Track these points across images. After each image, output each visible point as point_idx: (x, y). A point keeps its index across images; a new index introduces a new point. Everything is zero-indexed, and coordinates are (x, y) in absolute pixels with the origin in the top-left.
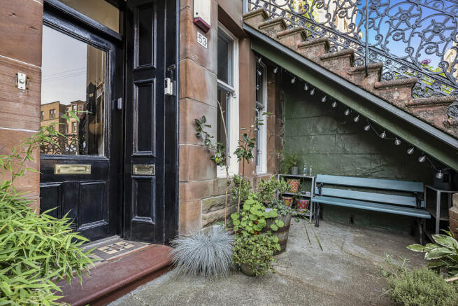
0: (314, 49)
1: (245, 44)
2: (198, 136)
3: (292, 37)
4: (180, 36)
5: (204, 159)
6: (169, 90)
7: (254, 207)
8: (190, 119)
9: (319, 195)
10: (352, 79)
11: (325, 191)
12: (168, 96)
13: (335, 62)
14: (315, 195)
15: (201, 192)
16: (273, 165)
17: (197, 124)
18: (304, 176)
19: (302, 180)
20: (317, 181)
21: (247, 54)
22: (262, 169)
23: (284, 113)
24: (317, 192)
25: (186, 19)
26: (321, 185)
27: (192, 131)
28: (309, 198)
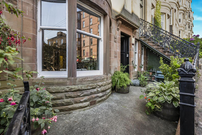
0: (155, 46)
1: (139, 42)
2: (132, 64)
3: (151, 43)
4: (130, 47)
5: (133, 68)
6: (127, 56)
7: (142, 76)
8: (131, 61)
9: (158, 76)
10: (163, 53)
11: (159, 75)
12: (127, 57)
13: (159, 49)
14: (156, 76)
15: (133, 73)
16: (145, 68)
17: (132, 62)
18: (154, 71)
19: (153, 72)
20: (157, 72)
21: (140, 44)
22: (143, 69)
23: (148, 55)
24: (157, 75)
25: (131, 44)
26: (158, 74)
27: (131, 63)
28: (155, 77)
